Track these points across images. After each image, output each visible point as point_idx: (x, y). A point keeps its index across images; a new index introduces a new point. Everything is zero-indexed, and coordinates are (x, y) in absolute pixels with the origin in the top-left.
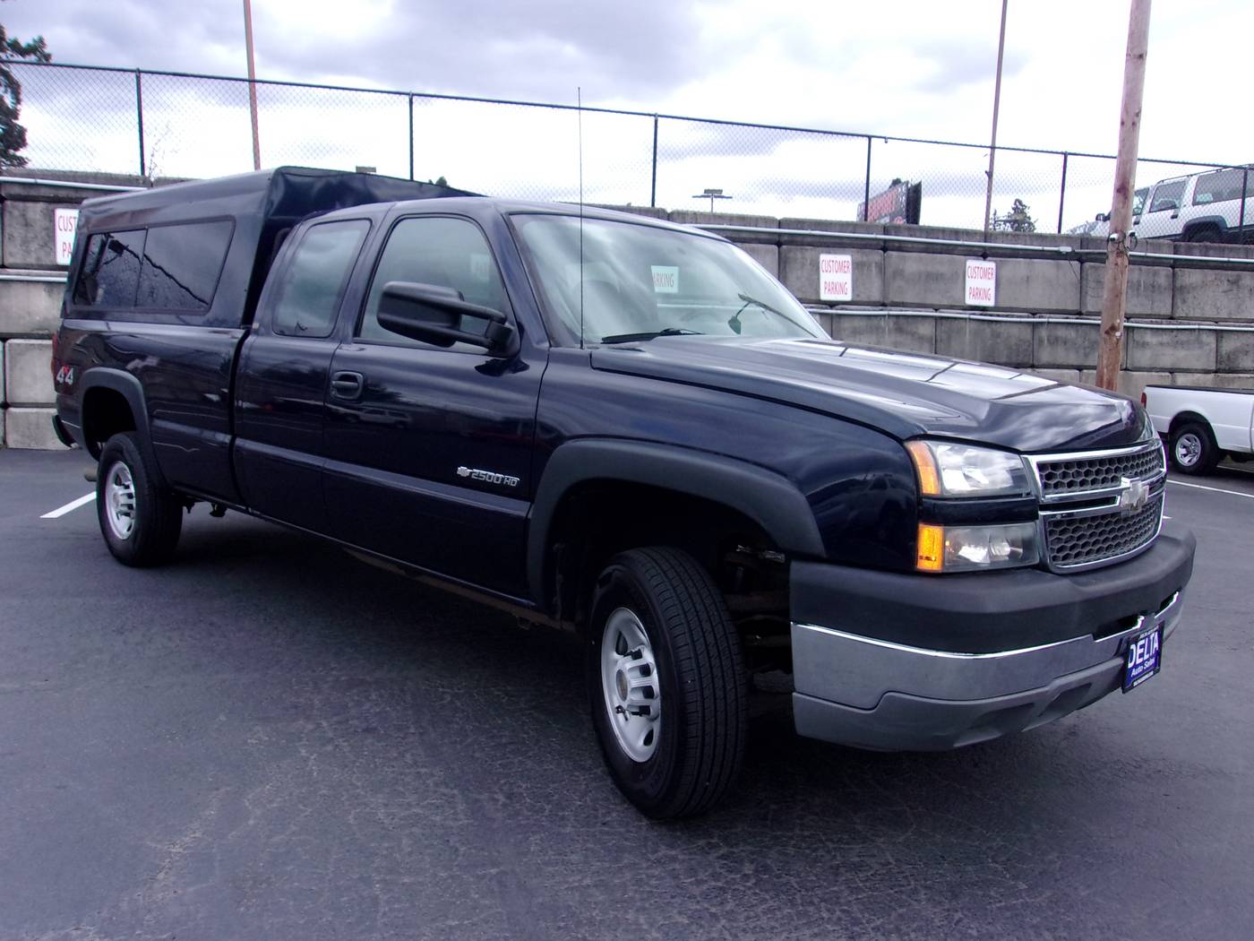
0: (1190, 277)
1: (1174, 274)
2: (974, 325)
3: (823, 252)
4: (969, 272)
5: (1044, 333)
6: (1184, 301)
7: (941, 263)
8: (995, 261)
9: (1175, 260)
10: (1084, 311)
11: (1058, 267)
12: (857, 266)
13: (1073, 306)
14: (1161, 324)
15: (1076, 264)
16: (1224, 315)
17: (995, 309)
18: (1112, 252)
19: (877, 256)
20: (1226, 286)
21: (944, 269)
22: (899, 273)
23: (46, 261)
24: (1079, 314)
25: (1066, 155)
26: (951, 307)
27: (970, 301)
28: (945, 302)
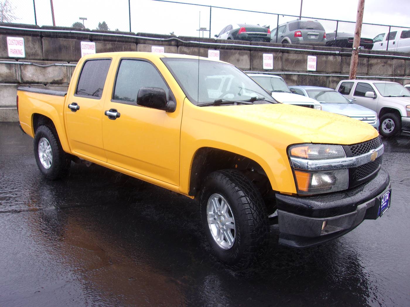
0: (373, 61)
1: (368, 60)
2: (310, 77)
3: (264, 53)
5: (331, 79)
6: (371, 69)
7: (300, 57)
8: (316, 56)
9: (369, 56)
10: (342, 72)
11: (334, 58)
12: (275, 58)
13: (338, 70)
14: (364, 76)
15: (340, 57)
16: (382, 73)
17: (316, 71)
18: (354, 53)
19: (280, 55)
20: (383, 64)
21: (301, 59)
22: (287, 60)
23: (5, 56)
24: (340, 73)
25: (338, 21)
26: (303, 71)
28: (301, 70)
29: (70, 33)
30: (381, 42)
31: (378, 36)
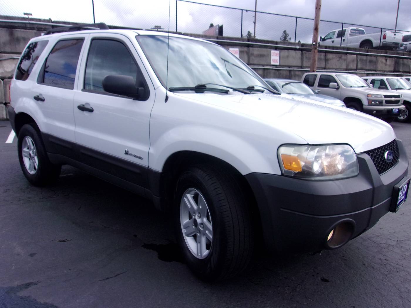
0: (330, 56)
1: (325, 55)
2: (274, 71)
3: (230, 47)
4: (272, 54)
5: (293, 73)
6: (328, 63)
7: (264, 51)
8: (279, 51)
9: (326, 51)
10: (303, 66)
11: (296, 53)
12: (241, 52)
13: (300, 65)
14: (322, 70)
15: (300, 52)
16: (338, 67)
17: (280, 65)
18: (313, 48)
19: (246, 49)
20: (338, 59)
21: (265, 53)
22: (252, 54)
24: (301, 67)
25: (297, 18)
26: (267, 65)
27: (272, 63)
28: (265, 64)
29: (29, 23)
30: (332, 40)
31: (329, 34)
